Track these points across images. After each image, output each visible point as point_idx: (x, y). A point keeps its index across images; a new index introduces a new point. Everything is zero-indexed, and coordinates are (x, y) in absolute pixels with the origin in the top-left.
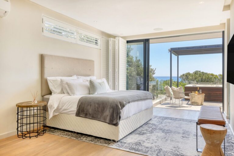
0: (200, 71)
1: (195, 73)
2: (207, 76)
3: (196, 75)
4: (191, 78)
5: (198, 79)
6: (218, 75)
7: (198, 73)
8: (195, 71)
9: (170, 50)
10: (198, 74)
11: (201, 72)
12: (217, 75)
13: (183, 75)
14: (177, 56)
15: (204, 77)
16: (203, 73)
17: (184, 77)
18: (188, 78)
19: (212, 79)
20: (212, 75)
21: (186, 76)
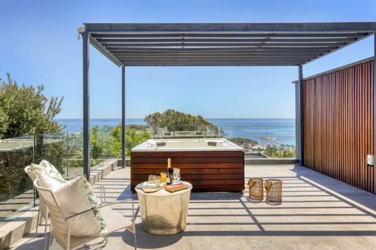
0: (173, 111)
1: (167, 114)
2: (184, 118)
3: (168, 117)
4: (161, 121)
5: (171, 122)
6: (196, 117)
7: (172, 113)
8: (167, 110)
9: (83, 30)
10: (171, 115)
11: (175, 111)
12: (194, 117)
13: (150, 116)
14: (121, 67)
15: (179, 120)
16: (177, 112)
17: (151, 120)
18: (156, 121)
19: (190, 122)
20: (189, 116)
21: (154, 117)
